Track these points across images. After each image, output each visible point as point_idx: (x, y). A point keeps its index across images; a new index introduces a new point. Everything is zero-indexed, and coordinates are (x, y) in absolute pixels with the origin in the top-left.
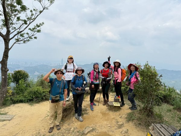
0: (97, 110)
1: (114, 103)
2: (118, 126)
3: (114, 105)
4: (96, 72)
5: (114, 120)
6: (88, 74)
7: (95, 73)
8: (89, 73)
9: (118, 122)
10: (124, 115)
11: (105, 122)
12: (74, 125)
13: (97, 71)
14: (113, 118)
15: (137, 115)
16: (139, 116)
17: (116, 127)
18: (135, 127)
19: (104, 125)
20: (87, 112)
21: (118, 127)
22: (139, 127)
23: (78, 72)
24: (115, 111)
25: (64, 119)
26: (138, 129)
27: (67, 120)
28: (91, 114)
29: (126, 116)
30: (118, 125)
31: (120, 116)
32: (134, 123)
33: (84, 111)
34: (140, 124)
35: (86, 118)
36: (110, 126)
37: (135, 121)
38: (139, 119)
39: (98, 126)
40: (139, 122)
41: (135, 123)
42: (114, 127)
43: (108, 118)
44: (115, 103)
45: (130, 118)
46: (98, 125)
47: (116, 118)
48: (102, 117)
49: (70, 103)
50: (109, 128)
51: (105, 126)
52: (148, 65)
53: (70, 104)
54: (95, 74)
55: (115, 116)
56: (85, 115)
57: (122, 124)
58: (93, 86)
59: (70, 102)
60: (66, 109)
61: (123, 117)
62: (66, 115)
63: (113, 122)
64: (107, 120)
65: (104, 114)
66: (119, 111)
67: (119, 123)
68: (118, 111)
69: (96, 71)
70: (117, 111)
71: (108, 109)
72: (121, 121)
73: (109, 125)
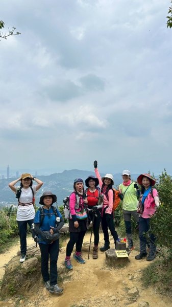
0: (87, 269)
1: (116, 251)
2: (129, 297)
3: (118, 256)
4: (79, 195)
5: (120, 286)
6: (65, 202)
7: (78, 198)
8: (65, 199)
9: (129, 289)
10: (137, 274)
11: (105, 292)
12: (46, 303)
13: (82, 194)
14: (119, 282)
15: (161, 273)
16: (164, 273)
17: (126, 300)
18: (160, 295)
19: (104, 298)
20: (69, 275)
21: (130, 299)
22: (167, 296)
23: (45, 200)
24: (120, 267)
25: (26, 293)
26: (165, 299)
27: (31, 296)
28: (76, 278)
29: (140, 276)
30: (129, 295)
31: (130, 277)
32: (157, 288)
33: (62, 273)
34: (167, 289)
35: (68, 287)
36: (114, 300)
37: (159, 284)
38: (165, 280)
39: (92, 302)
40: (166, 287)
41: (159, 289)
42: (122, 300)
43: (109, 283)
44: (118, 251)
45: (148, 279)
46: (93, 298)
47: (123, 282)
48: (99, 283)
49: (35, 260)
50: (114, 302)
51: (107, 300)
52: (166, 175)
53: (36, 262)
54: (78, 201)
55: (121, 278)
56: (65, 282)
57: (136, 293)
58: (76, 223)
59: (35, 258)
60: (29, 272)
61: (135, 277)
62: (30, 286)
63: (119, 290)
64: (108, 287)
65: (101, 275)
66: (127, 266)
67: (130, 291)
68: (125, 267)
69: (80, 193)
70: (123, 267)
71: (106, 263)
72: (134, 286)
73: (113, 298)
